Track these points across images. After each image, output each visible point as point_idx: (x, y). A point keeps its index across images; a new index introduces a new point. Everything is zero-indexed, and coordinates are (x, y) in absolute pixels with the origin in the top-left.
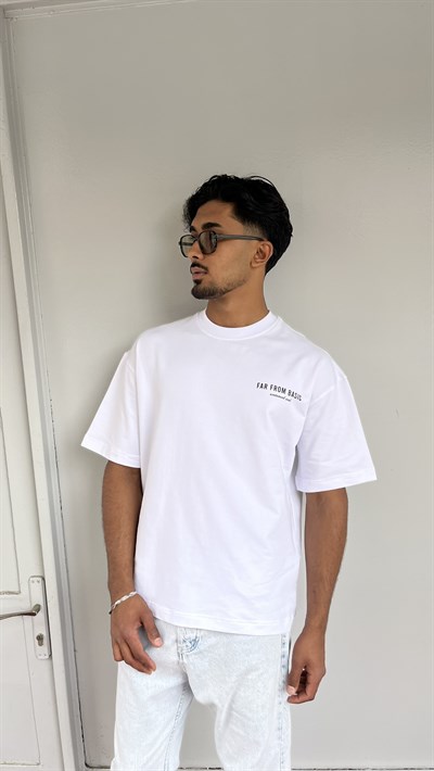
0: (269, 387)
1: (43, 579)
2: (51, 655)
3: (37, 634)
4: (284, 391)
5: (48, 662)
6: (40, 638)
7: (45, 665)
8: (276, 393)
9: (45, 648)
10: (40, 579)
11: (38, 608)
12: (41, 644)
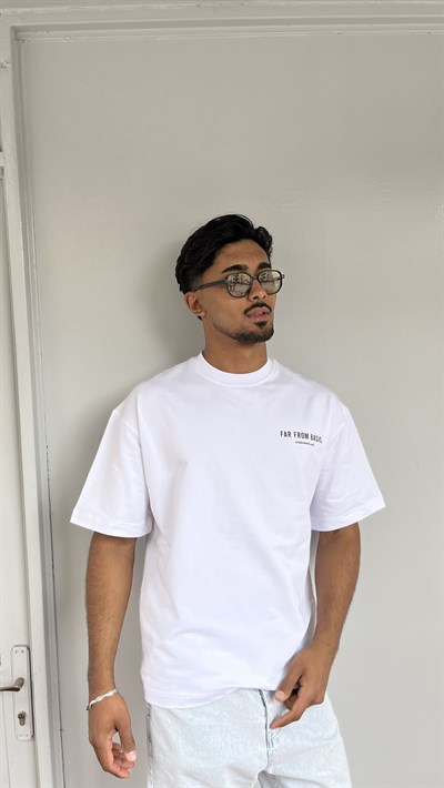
0: (292, 435)
1: (29, 649)
2: (33, 736)
3: (18, 711)
4: (307, 436)
5: (31, 743)
6: (22, 717)
7: (26, 748)
8: (301, 440)
9: (27, 728)
10: (25, 649)
11: (21, 682)
12: (22, 723)
